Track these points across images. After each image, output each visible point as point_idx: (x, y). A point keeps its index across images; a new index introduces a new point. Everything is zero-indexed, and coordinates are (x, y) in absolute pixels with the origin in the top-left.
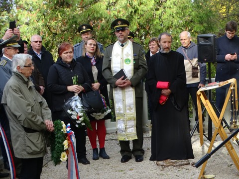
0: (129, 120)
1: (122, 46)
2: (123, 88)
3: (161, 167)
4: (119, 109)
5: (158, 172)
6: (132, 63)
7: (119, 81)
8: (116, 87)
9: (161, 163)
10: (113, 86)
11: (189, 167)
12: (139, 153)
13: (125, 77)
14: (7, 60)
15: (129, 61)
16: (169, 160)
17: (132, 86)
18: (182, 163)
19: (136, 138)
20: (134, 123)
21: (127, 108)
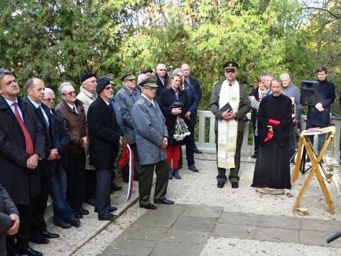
0: (230, 150)
1: (230, 85)
2: (227, 120)
3: (259, 194)
4: (223, 140)
5: (258, 198)
6: (238, 101)
7: (225, 113)
8: (222, 119)
9: (260, 190)
10: (219, 118)
11: (284, 196)
14: (146, 100)
15: (236, 99)
16: (267, 188)
18: (279, 192)
19: (234, 167)
20: (233, 154)
21: (230, 140)
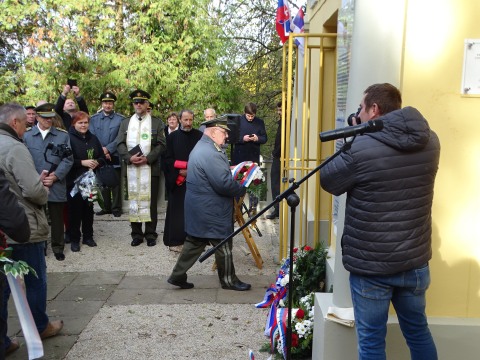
0: (143, 200)
3: (174, 253)
5: (171, 258)
8: (130, 163)
9: (175, 248)
10: (127, 162)
12: (152, 237)
13: (141, 154)
15: (147, 136)
17: (148, 164)
19: (150, 220)
20: (148, 203)
21: (143, 186)
